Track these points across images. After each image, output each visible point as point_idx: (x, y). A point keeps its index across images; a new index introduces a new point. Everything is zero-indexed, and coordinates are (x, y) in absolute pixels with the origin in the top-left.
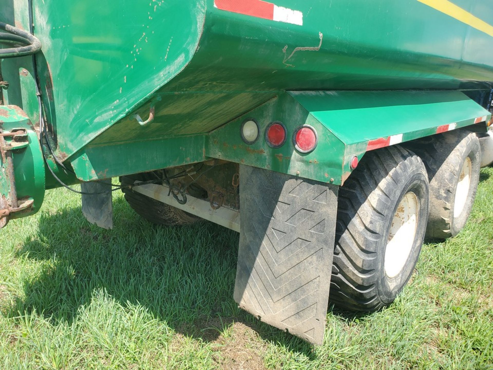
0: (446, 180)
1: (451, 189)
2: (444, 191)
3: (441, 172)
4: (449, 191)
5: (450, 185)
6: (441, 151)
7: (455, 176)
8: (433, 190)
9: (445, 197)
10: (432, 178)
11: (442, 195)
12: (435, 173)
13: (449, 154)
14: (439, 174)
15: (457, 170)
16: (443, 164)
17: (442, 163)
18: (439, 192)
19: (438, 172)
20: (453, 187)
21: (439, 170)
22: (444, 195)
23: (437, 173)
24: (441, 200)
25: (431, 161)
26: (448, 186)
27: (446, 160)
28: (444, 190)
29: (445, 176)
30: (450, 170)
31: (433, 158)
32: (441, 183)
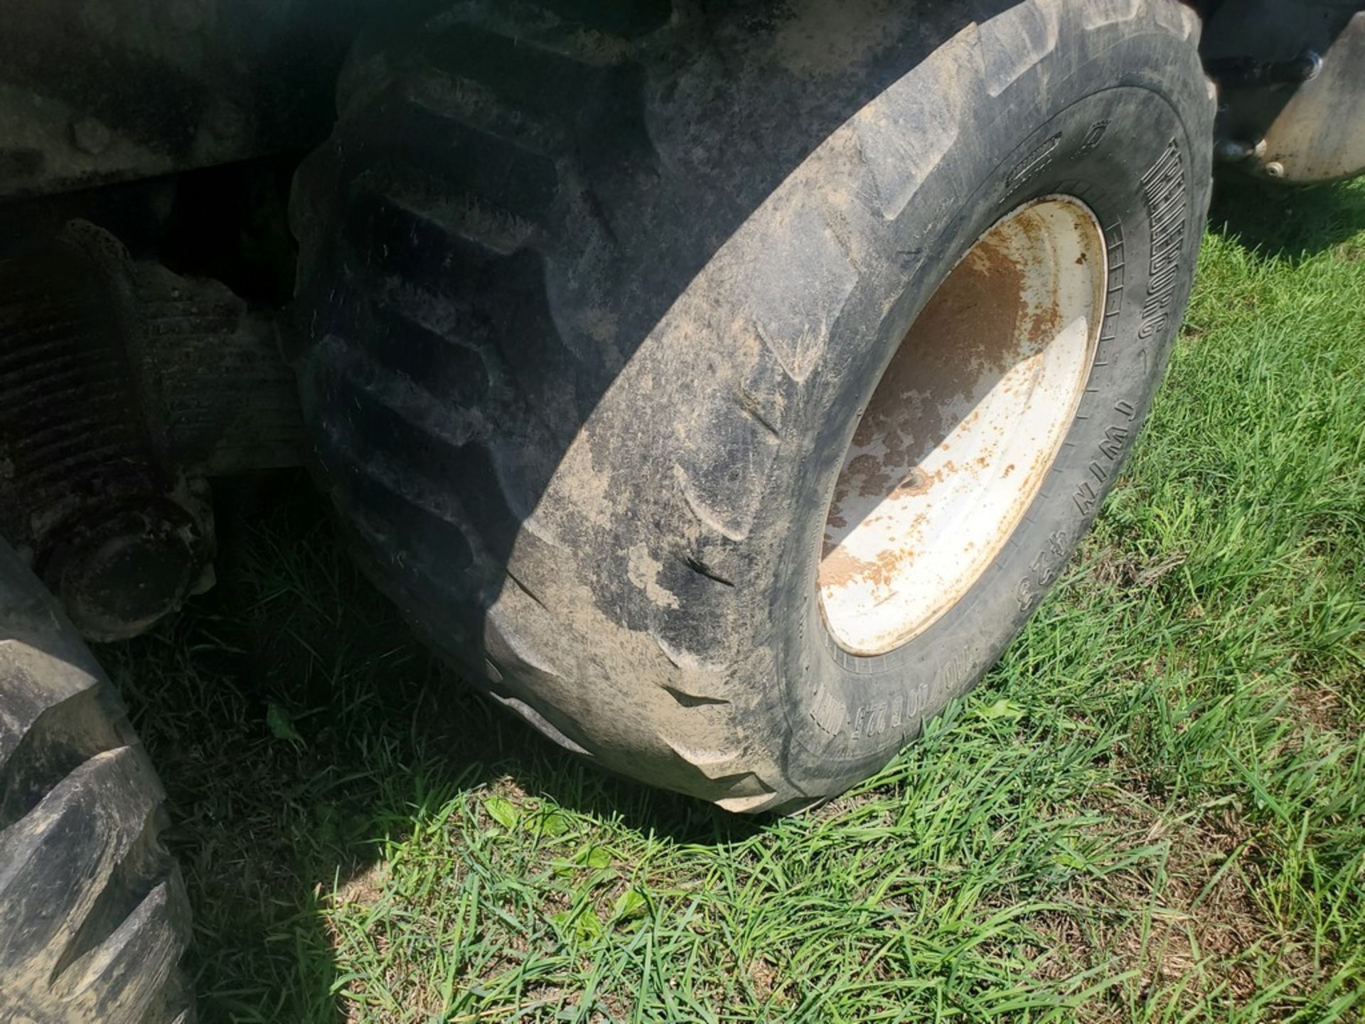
0: (679, 472)
1: (714, 558)
2: (659, 566)
3: (647, 383)
4: (698, 568)
5: (714, 523)
6: (699, 153)
7: (772, 441)
8: (575, 544)
9: (668, 610)
10: (571, 437)
11: (642, 592)
12: (600, 394)
13: (758, 201)
14: (631, 406)
15: (800, 379)
16: (678, 305)
17: (673, 299)
18: (621, 563)
19: (619, 381)
20: (737, 537)
21: (631, 369)
22: (662, 598)
23: (609, 394)
24: (642, 635)
25: (583, 263)
26: (692, 533)
27: (711, 267)
28: (655, 555)
29: (680, 428)
30: (724, 371)
31: (610, 232)
32: (638, 491)
